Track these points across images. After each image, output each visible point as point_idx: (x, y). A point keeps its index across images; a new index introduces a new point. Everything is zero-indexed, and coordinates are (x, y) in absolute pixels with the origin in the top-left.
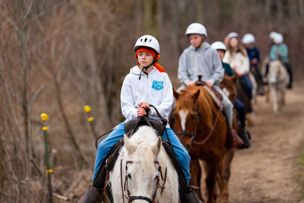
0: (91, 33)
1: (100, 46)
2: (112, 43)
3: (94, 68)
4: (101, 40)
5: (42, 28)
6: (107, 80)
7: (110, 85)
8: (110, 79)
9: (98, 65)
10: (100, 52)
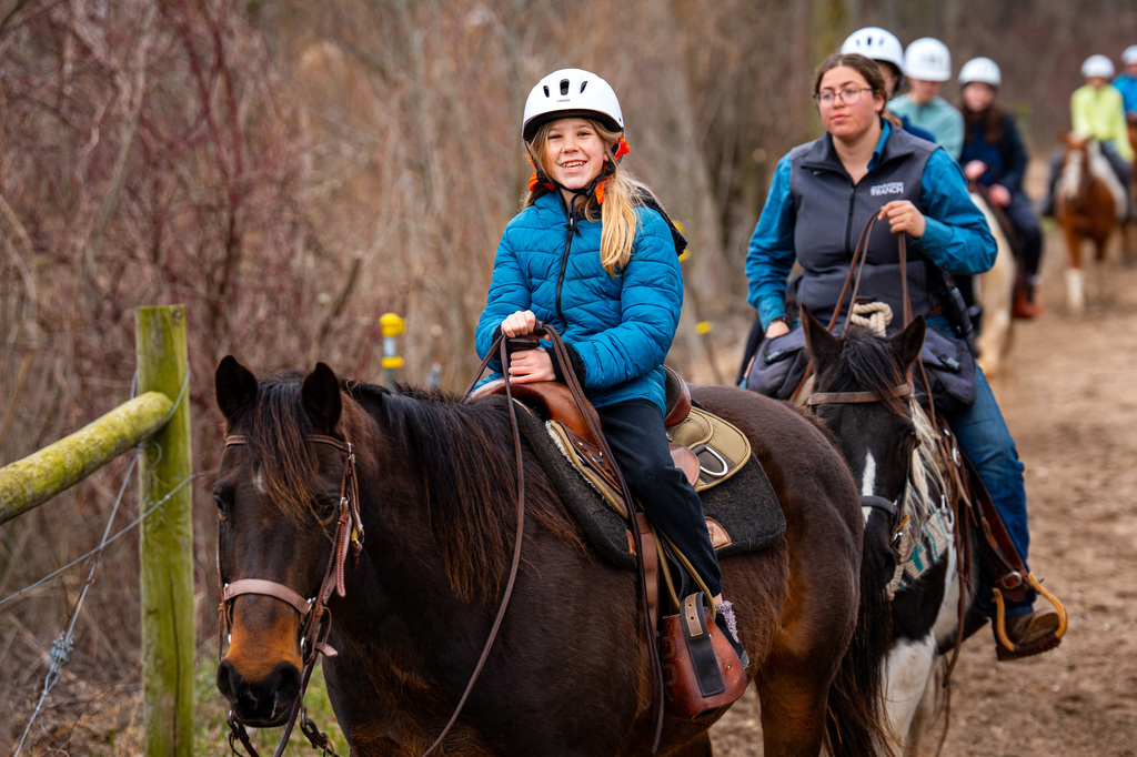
0: (682, 41)
1: (702, 72)
2: (733, 67)
3: (687, 129)
4: (704, 58)
5: (559, 28)
6: (720, 158)
7: (727, 173)
8: (728, 154)
9: (699, 119)
10: (702, 88)
